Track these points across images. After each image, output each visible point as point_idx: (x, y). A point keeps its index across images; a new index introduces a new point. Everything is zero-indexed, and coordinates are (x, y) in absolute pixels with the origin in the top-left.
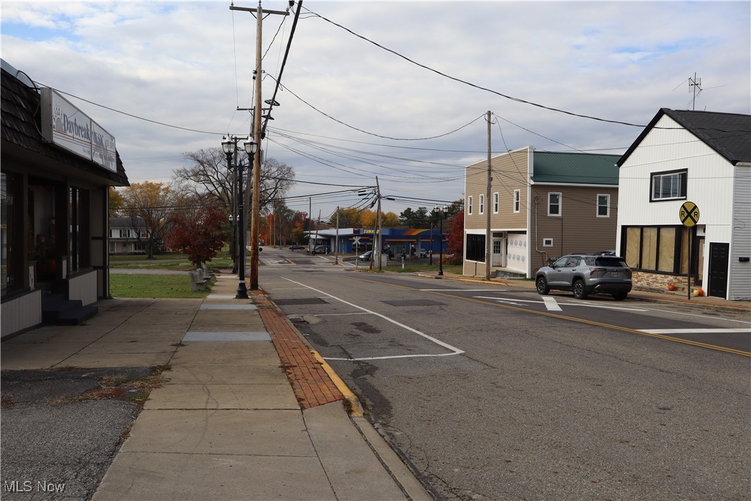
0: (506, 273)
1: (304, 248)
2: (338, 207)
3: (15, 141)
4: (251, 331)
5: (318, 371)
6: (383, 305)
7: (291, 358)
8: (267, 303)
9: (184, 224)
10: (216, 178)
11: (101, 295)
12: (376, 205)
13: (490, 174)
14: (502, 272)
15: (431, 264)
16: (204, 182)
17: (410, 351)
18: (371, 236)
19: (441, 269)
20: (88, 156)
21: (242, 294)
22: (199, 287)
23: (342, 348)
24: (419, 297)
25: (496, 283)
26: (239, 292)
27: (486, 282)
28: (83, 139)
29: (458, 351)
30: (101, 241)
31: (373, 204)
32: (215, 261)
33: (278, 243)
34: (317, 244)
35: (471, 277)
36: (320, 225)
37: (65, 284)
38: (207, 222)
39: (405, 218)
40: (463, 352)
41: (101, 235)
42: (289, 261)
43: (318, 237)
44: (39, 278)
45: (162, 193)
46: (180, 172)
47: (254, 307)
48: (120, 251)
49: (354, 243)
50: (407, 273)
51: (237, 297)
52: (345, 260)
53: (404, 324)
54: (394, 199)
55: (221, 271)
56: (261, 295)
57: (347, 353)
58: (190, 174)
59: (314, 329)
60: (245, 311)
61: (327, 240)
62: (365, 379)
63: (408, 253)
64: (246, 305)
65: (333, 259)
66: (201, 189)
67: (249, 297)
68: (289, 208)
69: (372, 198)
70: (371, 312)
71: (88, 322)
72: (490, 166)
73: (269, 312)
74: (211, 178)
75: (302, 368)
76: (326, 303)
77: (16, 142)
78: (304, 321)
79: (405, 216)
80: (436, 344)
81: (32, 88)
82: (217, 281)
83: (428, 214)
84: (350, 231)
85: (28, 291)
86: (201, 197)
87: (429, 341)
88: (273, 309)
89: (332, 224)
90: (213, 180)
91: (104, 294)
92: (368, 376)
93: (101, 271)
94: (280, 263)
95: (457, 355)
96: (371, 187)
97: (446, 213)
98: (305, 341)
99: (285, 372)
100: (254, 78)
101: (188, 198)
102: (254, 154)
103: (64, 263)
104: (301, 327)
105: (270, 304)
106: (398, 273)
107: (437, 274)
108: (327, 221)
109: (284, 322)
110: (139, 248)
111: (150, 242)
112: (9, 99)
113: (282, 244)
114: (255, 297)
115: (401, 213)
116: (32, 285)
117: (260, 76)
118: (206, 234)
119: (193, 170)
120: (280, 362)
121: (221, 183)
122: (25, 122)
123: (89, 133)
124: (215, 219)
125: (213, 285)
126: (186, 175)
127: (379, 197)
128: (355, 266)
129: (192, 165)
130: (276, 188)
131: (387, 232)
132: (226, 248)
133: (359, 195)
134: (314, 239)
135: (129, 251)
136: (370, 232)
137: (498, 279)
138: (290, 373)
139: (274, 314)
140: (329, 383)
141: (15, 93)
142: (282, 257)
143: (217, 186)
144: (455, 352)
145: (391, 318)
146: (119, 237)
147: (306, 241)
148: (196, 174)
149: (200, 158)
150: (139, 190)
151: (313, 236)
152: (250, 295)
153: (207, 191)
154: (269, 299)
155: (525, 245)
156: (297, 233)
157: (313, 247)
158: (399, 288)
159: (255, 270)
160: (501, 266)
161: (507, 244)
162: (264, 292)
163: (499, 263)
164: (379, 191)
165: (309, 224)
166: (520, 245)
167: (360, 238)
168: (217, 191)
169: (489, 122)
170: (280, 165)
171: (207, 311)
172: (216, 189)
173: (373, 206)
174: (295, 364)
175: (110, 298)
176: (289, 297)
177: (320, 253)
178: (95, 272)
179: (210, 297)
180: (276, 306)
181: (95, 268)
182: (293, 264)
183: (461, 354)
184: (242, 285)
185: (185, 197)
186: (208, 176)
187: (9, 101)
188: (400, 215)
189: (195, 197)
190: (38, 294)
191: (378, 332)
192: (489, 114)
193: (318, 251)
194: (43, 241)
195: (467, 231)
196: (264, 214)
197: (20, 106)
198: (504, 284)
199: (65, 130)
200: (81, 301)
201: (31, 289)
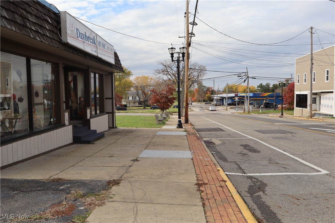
0: (320, 114)
1: (211, 103)
2: (227, 84)
3: (38, 38)
4: (181, 150)
5: (224, 190)
6: (257, 133)
7: (204, 175)
8: (192, 131)
9: (156, 93)
10: (172, 72)
11: (111, 126)
12: (247, 81)
13: (312, 61)
14: (318, 114)
15: (275, 110)
16: (166, 75)
17: (285, 169)
18: (244, 97)
19: (282, 112)
20: (95, 54)
21: (180, 126)
22: (159, 122)
23: (237, 164)
24: (277, 128)
25: (316, 120)
26: (178, 125)
27: (310, 119)
28: (91, 44)
29: (324, 172)
30: (111, 100)
31: (245, 81)
32: (171, 109)
33: (199, 101)
34: (217, 101)
35: (299, 116)
36: (219, 92)
37: (88, 122)
38: (167, 92)
39: (260, 88)
40: (328, 172)
41: (111, 97)
42: (205, 109)
43: (218, 98)
44: (71, 118)
45: (149, 80)
46: (156, 70)
47: (185, 133)
48: (133, 106)
49: (235, 100)
50: (263, 115)
51: (177, 127)
52: (231, 108)
53: (273, 146)
54: (255, 78)
55: (173, 114)
56: (190, 126)
57: (240, 168)
58: (161, 71)
59: (218, 148)
60: (179, 135)
61: (222, 99)
62: (259, 196)
63: (262, 105)
64: (181, 133)
65: (225, 108)
66: (165, 78)
67: (183, 127)
68: (204, 85)
69: (245, 78)
70: (251, 138)
71: (95, 143)
72: (312, 57)
73: (192, 137)
74: (169, 72)
75: (211, 186)
76: (224, 131)
77: (39, 40)
78: (212, 142)
79: (260, 87)
80: (302, 163)
81: (58, 13)
82: (170, 119)
83: (271, 86)
84: (233, 95)
85: (64, 125)
86: (165, 81)
87: (296, 160)
88: (194, 134)
89: (224, 92)
90: (170, 74)
91: (112, 126)
92: (261, 193)
93: (111, 115)
94: (200, 110)
95: (323, 174)
96: (244, 73)
97: (285, 83)
98: (213, 159)
99: (199, 190)
100: (185, 17)
101: (160, 82)
102: (185, 53)
103: (88, 111)
104: (210, 146)
105: (194, 132)
106: (258, 115)
107: (280, 114)
108: (222, 90)
109: (201, 144)
110: (140, 104)
111: (145, 101)
112: (38, 16)
113: (201, 101)
114: (186, 127)
115: (258, 86)
116: (67, 122)
117: (188, 15)
118: (167, 97)
119: (162, 70)
120: (195, 179)
121: (174, 75)
122: (49, 30)
123: (96, 41)
124: (171, 91)
125: (167, 121)
126: (159, 72)
127: (248, 77)
128: (236, 111)
129: (161, 67)
130: (198, 76)
131: (251, 95)
132: (176, 103)
133: (238, 77)
134: (216, 99)
135: (136, 106)
136: (243, 95)
137: (315, 117)
138: (202, 192)
139: (195, 138)
140: (233, 204)
141: (45, 14)
142: (201, 107)
143: (172, 76)
144: (321, 172)
145: (264, 141)
146: (132, 99)
147: (211, 100)
148: (163, 71)
149: (165, 64)
150: (140, 79)
151: (215, 98)
152: (184, 126)
153: (168, 79)
154: (194, 128)
155: (332, 99)
156: (208, 97)
157: (215, 102)
158: (262, 122)
159: (187, 114)
160: (317, 111)
161: (320, 99)
162: (191, 125)
163: (316, 109)
164: (248, 75)
165: (213, 92)
166: (329, 99)
167: (238, 98)
168: (172, 78)
169: (312, 33)
170: (200, 65)
171: (160, 136)
172: (172, 77)
173: (245, 82)
174: (206, 181)
175: (116, 127)
176: (204, 127)
177: (219, 105)
178: (107, 115)
179: (165, 127)
180: (197, 133)
181: (107, 113)
182: (206, 110)
183: (327, 174)
184: (180, 121)
185: (159, 82)
186: (168, 72)
187: (37, 16)
188: (257, 87)
189: (163, 81)
190: (70, 127)
191: (259, 152)
192: (312, 28)
193: (218, 104)
194: (82, 100)
195: (297, 93)
196: (193, 88)
197: (47, 21)
198: (321, 120)
199: (77, 37)
200: (96, 130)
201: (66, 125)
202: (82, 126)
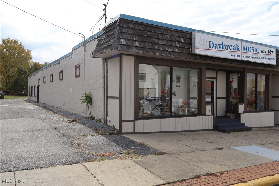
3: (163, 55)
5: (218, 185)
28: (232, 50)
75: (219, 179)
93: (278, 112)
99: (197, 176)
103: (241, 106)
116: (208, 113)
120: (221, 171)
122: (180, 47)
123: (240, 47)
141: (179, 37)
174: (224, 175)
181: (273, 110)
190: (212, 117)
197: (179, 41)
199: (210, 47)
200: (245, 123)
201: (207, 115)
202: (234, 118)
